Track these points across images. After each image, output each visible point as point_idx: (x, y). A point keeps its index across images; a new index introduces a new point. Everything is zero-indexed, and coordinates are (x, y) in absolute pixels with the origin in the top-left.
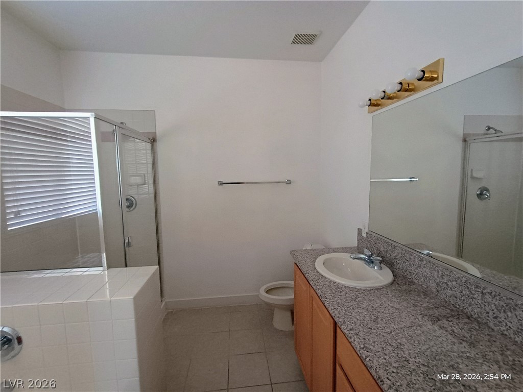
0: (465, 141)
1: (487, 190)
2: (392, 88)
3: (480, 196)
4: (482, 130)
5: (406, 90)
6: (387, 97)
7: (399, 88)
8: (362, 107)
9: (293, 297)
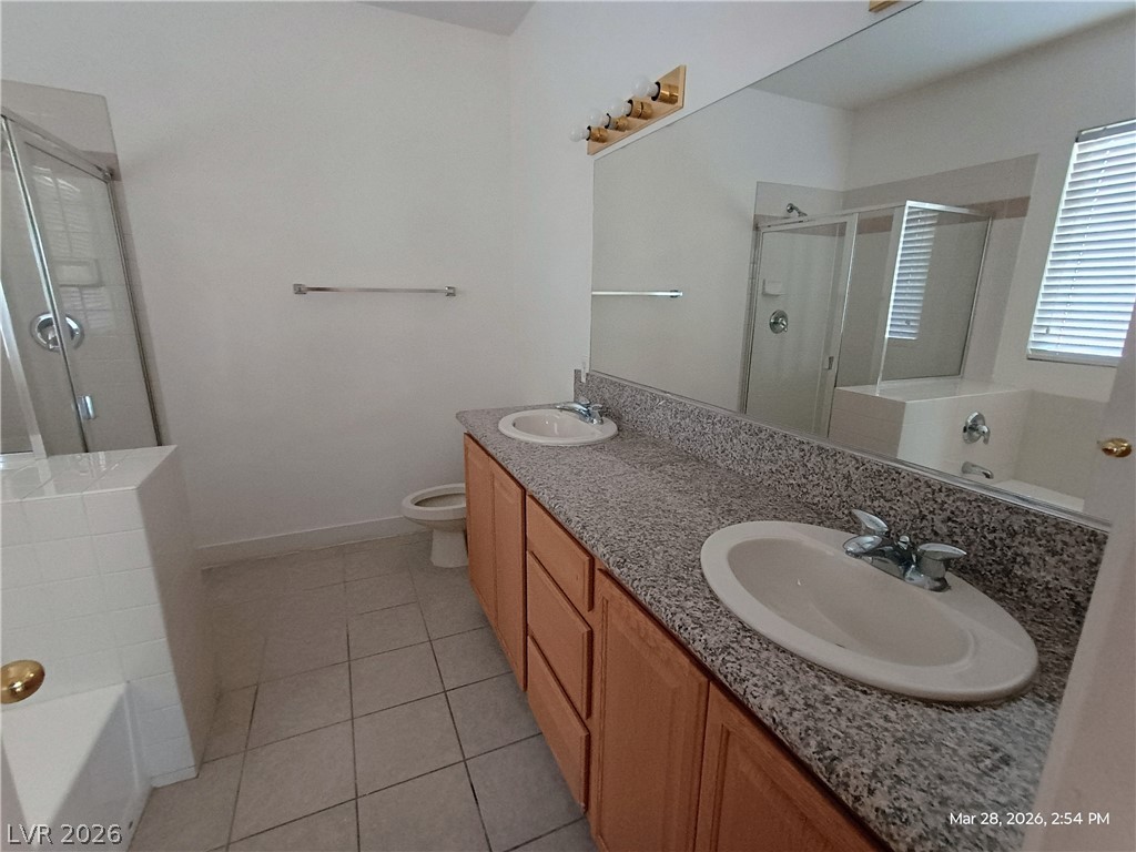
0: (756, 228)
1: (784, 316)
2: (618, 109)
3: (774, 325)
4: (781, 211)
5: (640, 116)
6: (614, 125)
7: (627, 111)
8: (576, 139)
9: (465, 505)
